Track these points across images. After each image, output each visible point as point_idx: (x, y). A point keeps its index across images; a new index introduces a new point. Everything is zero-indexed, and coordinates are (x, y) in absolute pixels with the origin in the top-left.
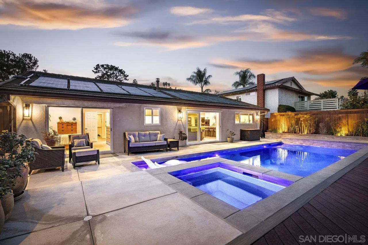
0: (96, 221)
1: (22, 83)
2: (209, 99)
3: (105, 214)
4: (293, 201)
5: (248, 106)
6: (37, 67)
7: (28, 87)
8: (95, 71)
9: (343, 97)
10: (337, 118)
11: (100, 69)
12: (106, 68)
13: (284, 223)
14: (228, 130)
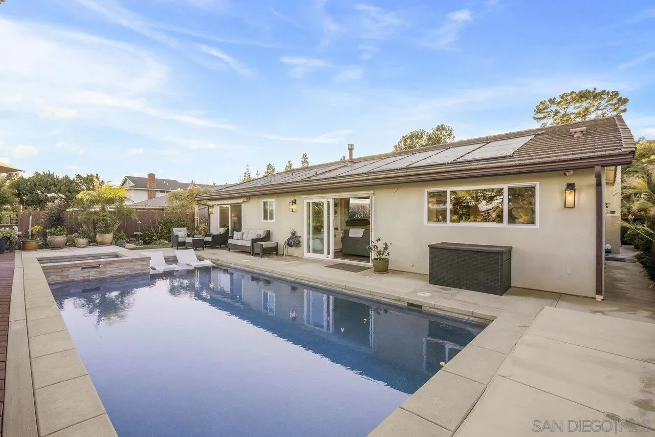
14: (378, 240)
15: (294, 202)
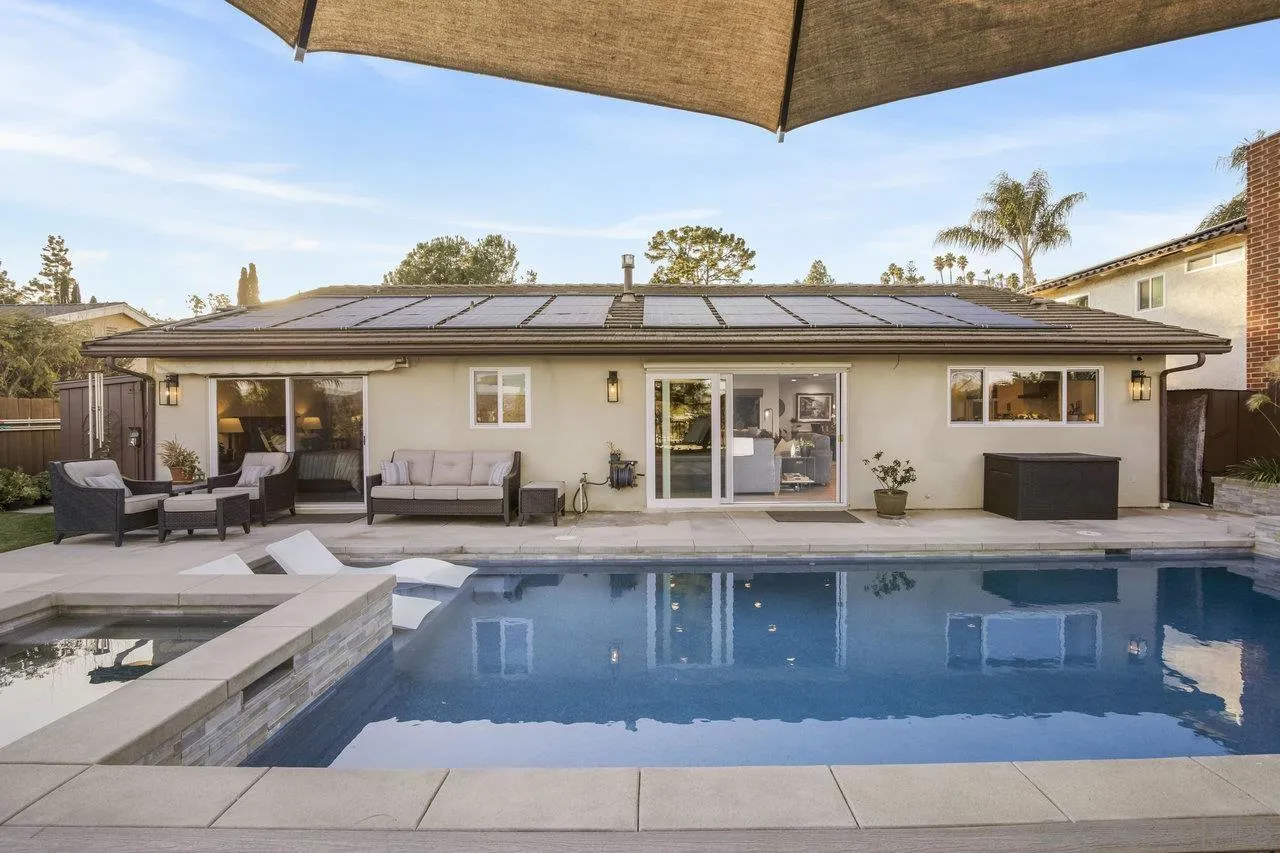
6: (517, 265)
8: (654, 253)
11: (666, 244)
12: (683, 239)
14: (878, 456)
15: (613, 378)
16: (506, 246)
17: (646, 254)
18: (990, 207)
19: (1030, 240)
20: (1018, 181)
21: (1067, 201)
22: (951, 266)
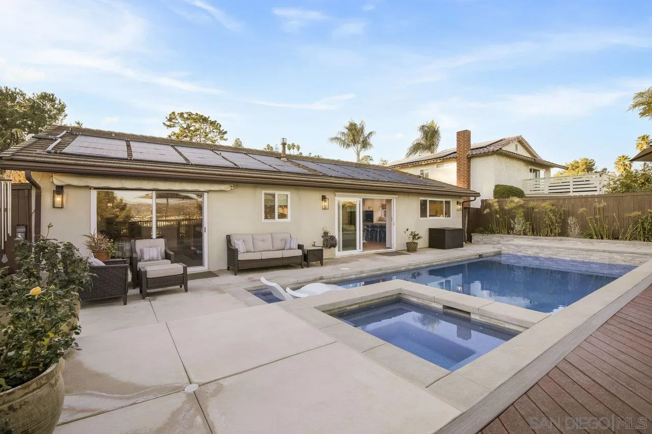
0: (207, 392)
1: (50, 148)
2: (374, 175)
3: (220, 381)
4: (539, 357)
5: (442, 187)
6: (65, 116)
7: (60, 156)
8: (168, 123)
9: (606, 169)
10: (599, 208)
11: (177, 119)
12: (187, 119)
13: (528, 393)
14: (407, 230)
15: (324, 198)
16: (57, 102)
17: (164, 124)
18: (346, 131)
19: (359, 145)
20: (356, 123)
21: (371, 133)
22: (294, 148)
